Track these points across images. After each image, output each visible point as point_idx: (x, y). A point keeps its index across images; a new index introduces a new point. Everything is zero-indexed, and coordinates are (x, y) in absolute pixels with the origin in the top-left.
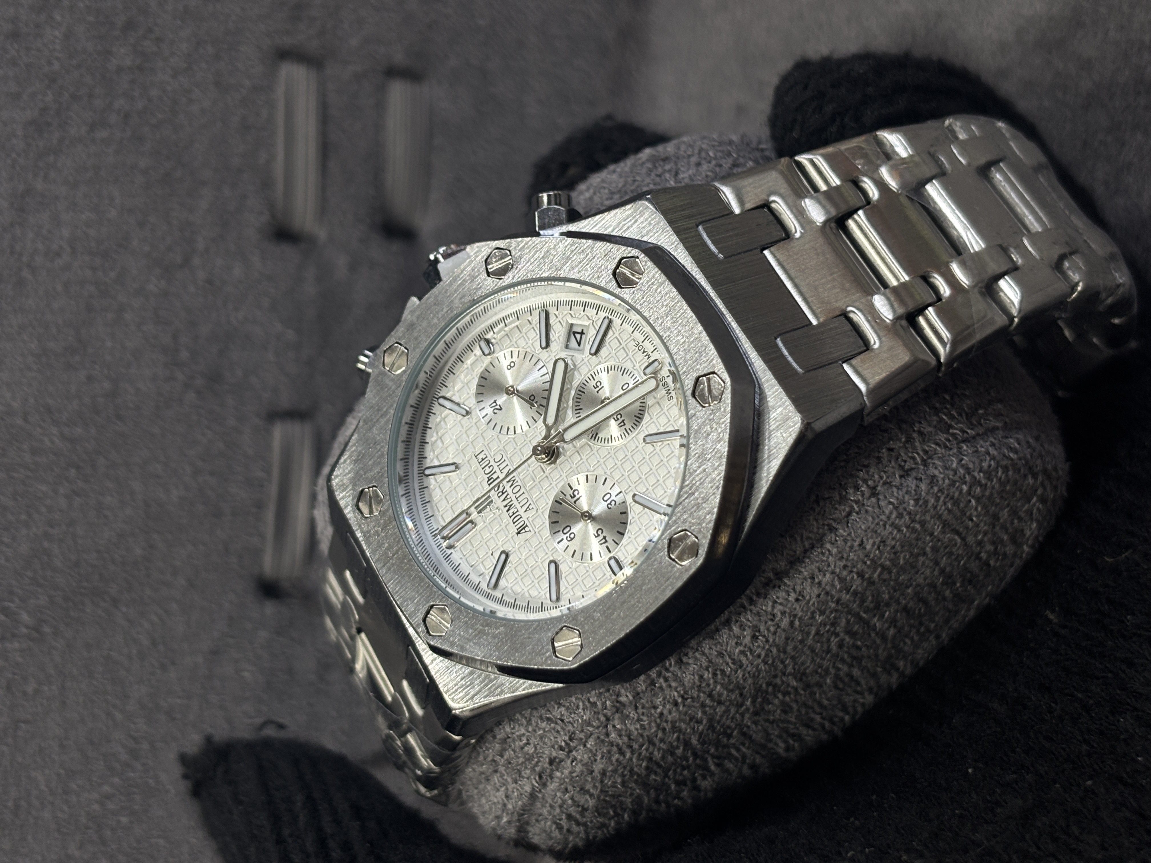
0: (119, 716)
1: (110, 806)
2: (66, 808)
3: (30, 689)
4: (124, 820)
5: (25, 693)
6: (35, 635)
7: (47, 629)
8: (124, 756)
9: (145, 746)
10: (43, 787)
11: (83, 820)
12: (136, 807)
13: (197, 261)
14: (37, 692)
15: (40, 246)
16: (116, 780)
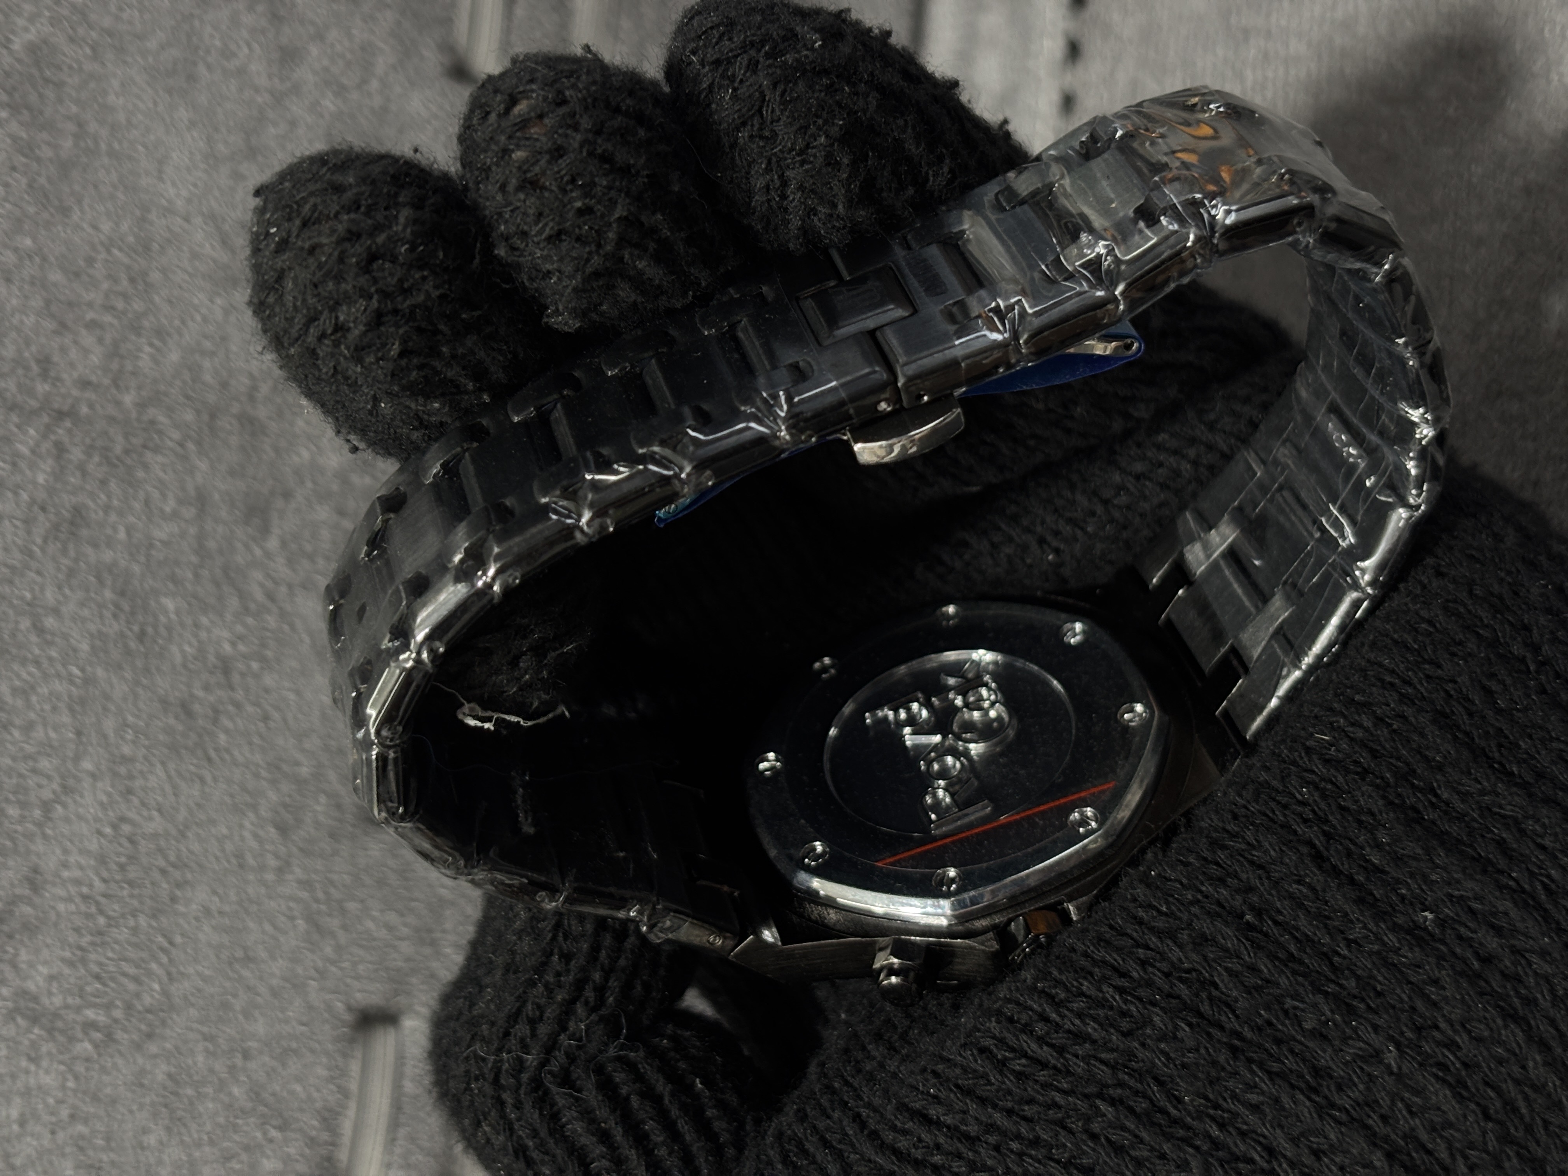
0: (258, 552)
1: (242, 647)
2: (196, 643)
3: (168, 509)
4: (255, 665)
5: (162, 511)
6: (179, 449)
7: (191, 446)
8: (259, 596)
9: (283, 589)
10: (173, 616)
11: (212, 658)
12: (269, 654)
13: (375, 84)
14: (175, 515)
15: (218, 43)
16: (250, 620)
